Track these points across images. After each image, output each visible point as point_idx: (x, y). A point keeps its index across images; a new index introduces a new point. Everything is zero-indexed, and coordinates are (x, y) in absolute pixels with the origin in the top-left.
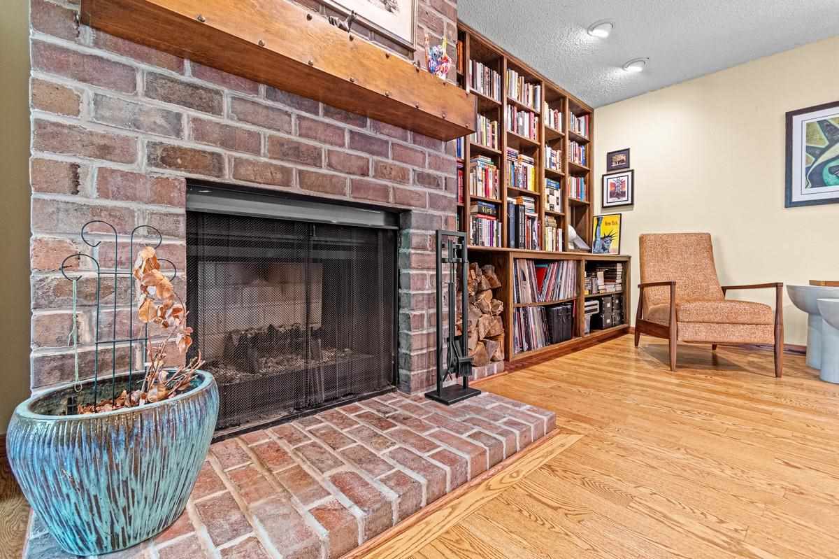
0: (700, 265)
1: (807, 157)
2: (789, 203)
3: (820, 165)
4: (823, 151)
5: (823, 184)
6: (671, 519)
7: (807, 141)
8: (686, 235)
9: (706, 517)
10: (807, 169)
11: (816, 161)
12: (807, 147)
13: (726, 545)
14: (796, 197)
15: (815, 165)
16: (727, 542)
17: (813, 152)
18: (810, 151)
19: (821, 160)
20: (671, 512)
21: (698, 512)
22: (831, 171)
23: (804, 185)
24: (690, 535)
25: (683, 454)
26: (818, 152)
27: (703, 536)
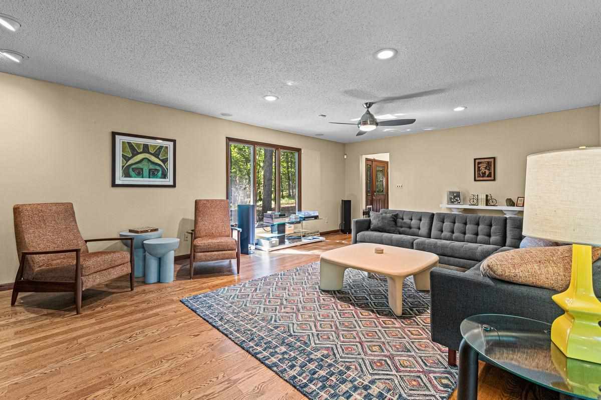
0: (69, 227)
1: (123, 161)
2: (114, 185)
3: (128, 166)
4: (130, 159)
5: (130, 176)
6: (209, 394)
7: (123, 151)
8: (56, 204)
9: (213, 381)
10: (123, 167)
11: (127, 162)
12: (122, 154)
13: (229, 385)
14: (118, 182)
15: (127, 165)
16: (228, 384)
17: (126, 158)
18: (125, 157)
19: (129, 163)
20: (205, 392)
21: (209, 382)
22: (134, 170)
23: (121, 176)
24: (220, 393)
25: (166, 362)
26: (127, 159)
27: (223, 389)
